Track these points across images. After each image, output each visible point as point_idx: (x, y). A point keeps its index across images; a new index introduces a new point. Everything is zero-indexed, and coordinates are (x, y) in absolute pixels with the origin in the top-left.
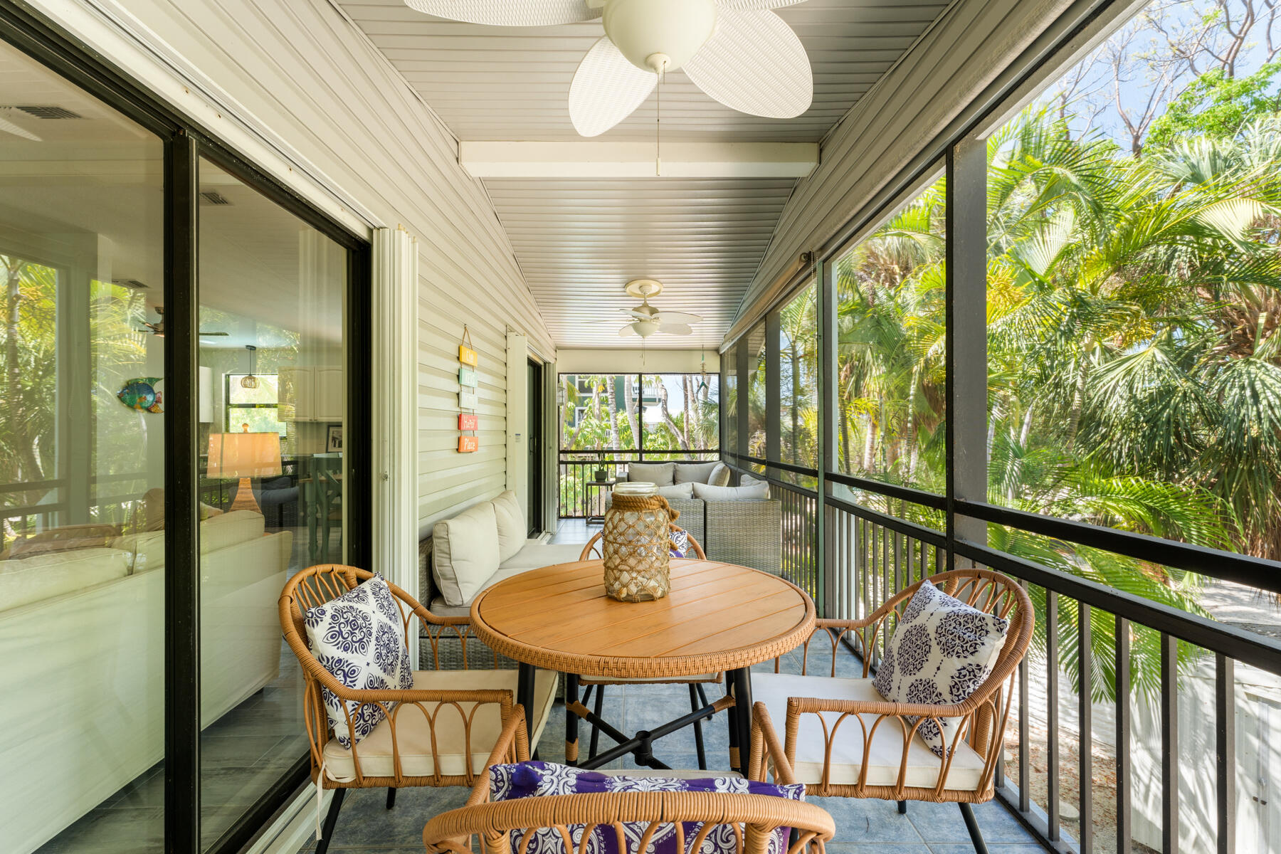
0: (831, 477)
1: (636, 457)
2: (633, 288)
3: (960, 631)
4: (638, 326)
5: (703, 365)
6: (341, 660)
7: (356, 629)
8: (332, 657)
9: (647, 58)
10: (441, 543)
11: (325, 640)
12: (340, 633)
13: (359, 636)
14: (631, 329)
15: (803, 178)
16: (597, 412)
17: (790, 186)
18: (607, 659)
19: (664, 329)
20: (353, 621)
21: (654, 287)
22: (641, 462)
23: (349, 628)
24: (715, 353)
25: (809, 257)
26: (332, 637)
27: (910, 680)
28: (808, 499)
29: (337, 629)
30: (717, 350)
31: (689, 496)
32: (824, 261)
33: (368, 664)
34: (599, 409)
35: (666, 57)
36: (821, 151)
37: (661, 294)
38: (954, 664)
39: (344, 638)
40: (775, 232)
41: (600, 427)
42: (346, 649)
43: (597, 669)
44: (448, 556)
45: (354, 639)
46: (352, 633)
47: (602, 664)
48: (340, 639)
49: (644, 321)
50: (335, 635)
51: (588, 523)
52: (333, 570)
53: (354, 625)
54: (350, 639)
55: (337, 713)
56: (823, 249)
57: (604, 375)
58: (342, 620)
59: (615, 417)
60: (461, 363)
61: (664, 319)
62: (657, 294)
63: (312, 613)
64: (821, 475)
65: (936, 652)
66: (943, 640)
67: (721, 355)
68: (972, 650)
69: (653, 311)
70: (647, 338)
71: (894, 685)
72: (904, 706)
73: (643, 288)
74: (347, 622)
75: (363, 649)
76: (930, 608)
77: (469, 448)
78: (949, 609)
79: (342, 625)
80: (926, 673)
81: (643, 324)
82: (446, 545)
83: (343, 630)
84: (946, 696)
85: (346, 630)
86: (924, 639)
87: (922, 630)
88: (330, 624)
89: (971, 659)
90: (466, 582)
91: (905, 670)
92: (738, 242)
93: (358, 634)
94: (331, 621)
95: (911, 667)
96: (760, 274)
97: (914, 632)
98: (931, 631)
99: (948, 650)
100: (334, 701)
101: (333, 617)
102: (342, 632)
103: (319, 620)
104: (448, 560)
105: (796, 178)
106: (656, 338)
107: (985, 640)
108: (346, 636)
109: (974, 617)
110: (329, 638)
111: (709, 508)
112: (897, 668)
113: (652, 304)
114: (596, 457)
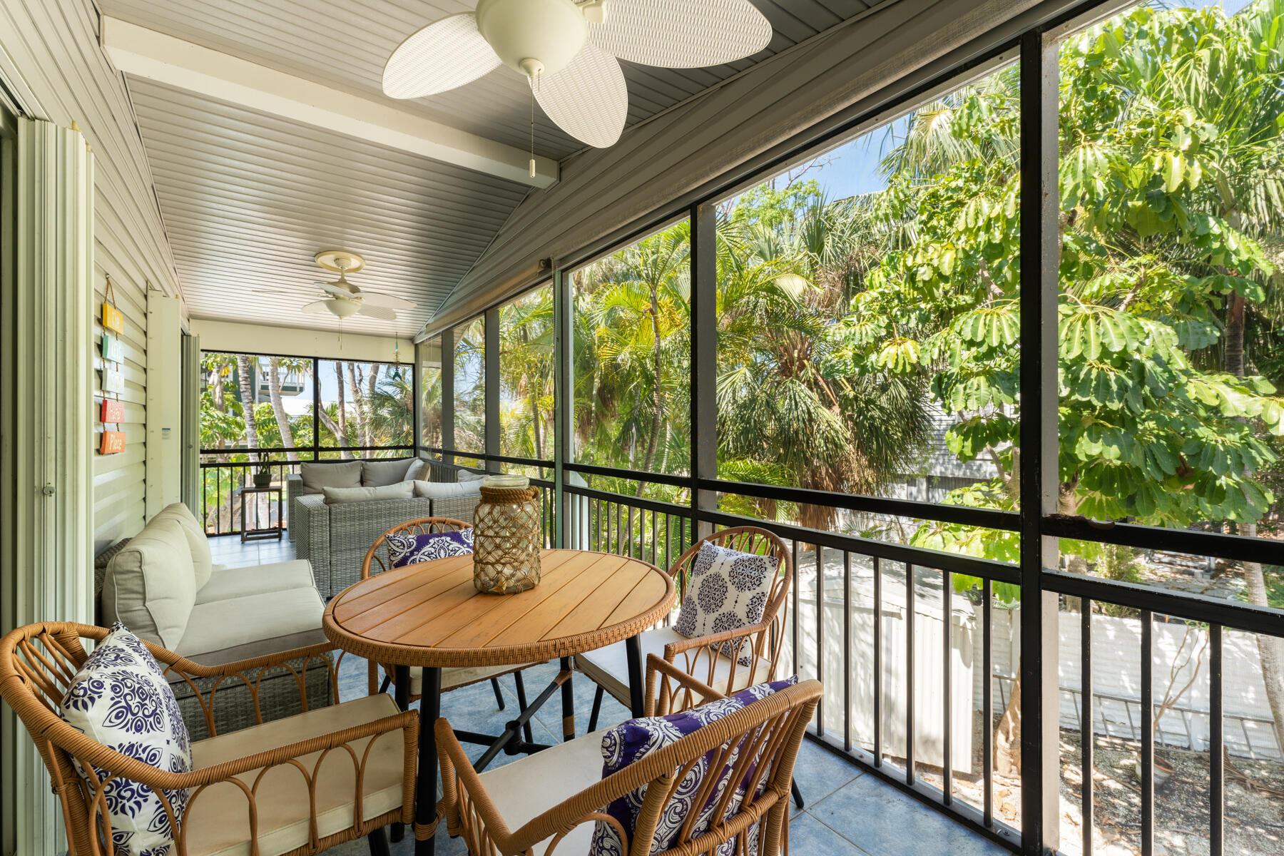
0: (568, 467)
1: (308, 456)
2: (328, 259)
3: (747, 571)
4: (334, 304)
5: (397, 354)
6: (133, 745)
7: (145, 699)
8: (120, 745)
9: (524, 59)
10: (125, 580)
11: (107, 723)
12: (128, 708)
13: (151, 707)
14: (324, 306)
15: (538, 189)
16: (218, 400)
17: (525, 192)
18: (562, 641)
19: (366, 311)
20: (139, 688)
21: (354, 262)
22: (316, 460)
23: (138, 699)
24: (409, 342)
25: (548, 264)
26: (117, 717)
27: (713, 617)
28: (548, 489)
29: (123, 704)
30: (411, 339)
31: (410, 494)
32: (563, 271)
33: (168, 742)
34: (222, 398)
35: (541, 66)
36: (561, 170)
37: (362, 271)
38: (747, 596)
39: (133, 714)
40: (501, 232)
41: (225, 421)
42: (138, 729)
43: (553, 653)
44: (140, 596)
45: (146, 712)
46: (143, 705)
47: (558, 646)
48: (130, 716)
49: (342, 299)
50: (121, 713)
51: (243, 540)
52: (44, 631)
53: (143, 694)
54: (140, 714)
55: (133, 821)
56: (563, 260)
57: (232, 355)
58: (127, 691)
59: (251, 409)
60: (105, 328)
61: (367, 300)
62: (356, 270)
63: (85, 689)
64: (559, 467)
65: (732, 590)
66: (736, 580)
67: (416, 346)
68: (758, 583)
69: (354, 289)
70: (346, 319)
71: (699, 625)
72: (711, 637)
73: (340, 261)
74: (133, 691)
75: (159, 723)
76: (719, 560)
77: (115, 448)
78: (735, 558)
79: (128, 698)
80: (727, 607)
81: (340, 303)
82: (138, 582)
83: (130, 703)
84: (745, 620)
85: (134, 703)
86: (720, 583)
87: (717, 577)
88: (112, 699)
89: (758, 590)
90: (170, 627)
91: (707, 609)
92: (456, 233)
93: (150, 705)
94: (112, 694)
95: (713, 606)
96: (476, 270)
97: (711, 580)
98: (725, 575)
99: (741, 587)
100: (127, 805)
101: (114, 688)
102: (130, 706)
103: (96, 696)
104: (141, 602)
105: (530, 187)
106: (355, 320)
107: (766, 574)
108: (135, 712)
109: (755, 560)
110: (113, 720)
111: (435, 506)
112: (700, 611)
113: (352, 279)
114: (252, 458)
